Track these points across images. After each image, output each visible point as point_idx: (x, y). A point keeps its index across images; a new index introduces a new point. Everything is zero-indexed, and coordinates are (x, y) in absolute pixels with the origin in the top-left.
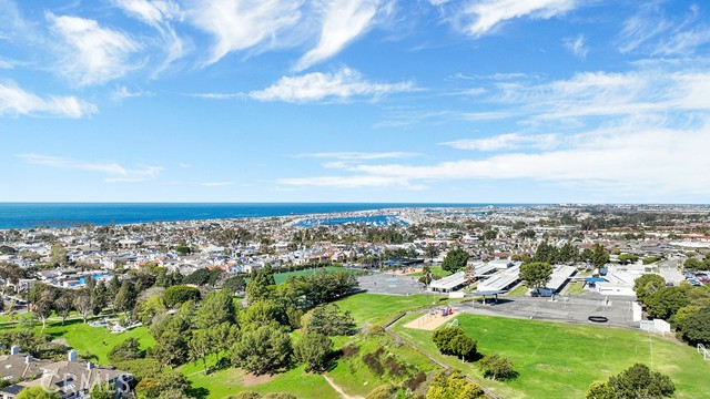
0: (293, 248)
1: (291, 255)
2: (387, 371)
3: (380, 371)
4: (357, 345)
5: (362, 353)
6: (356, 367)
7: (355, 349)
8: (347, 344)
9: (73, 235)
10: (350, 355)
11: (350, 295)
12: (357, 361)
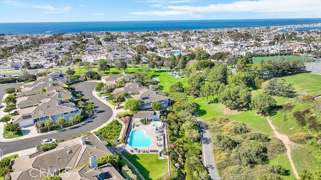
0: (272, 43)
1: (269, 48)
2: (308, 125)
3: (303, 123)
4: (292, 105)
5: (294, 110)
6: (288, 117)
7: (290, 107)
8: (286, 103)
9: (175, 34)
10: (286, 109)
11: (299, 73)
12: (290, 114)
